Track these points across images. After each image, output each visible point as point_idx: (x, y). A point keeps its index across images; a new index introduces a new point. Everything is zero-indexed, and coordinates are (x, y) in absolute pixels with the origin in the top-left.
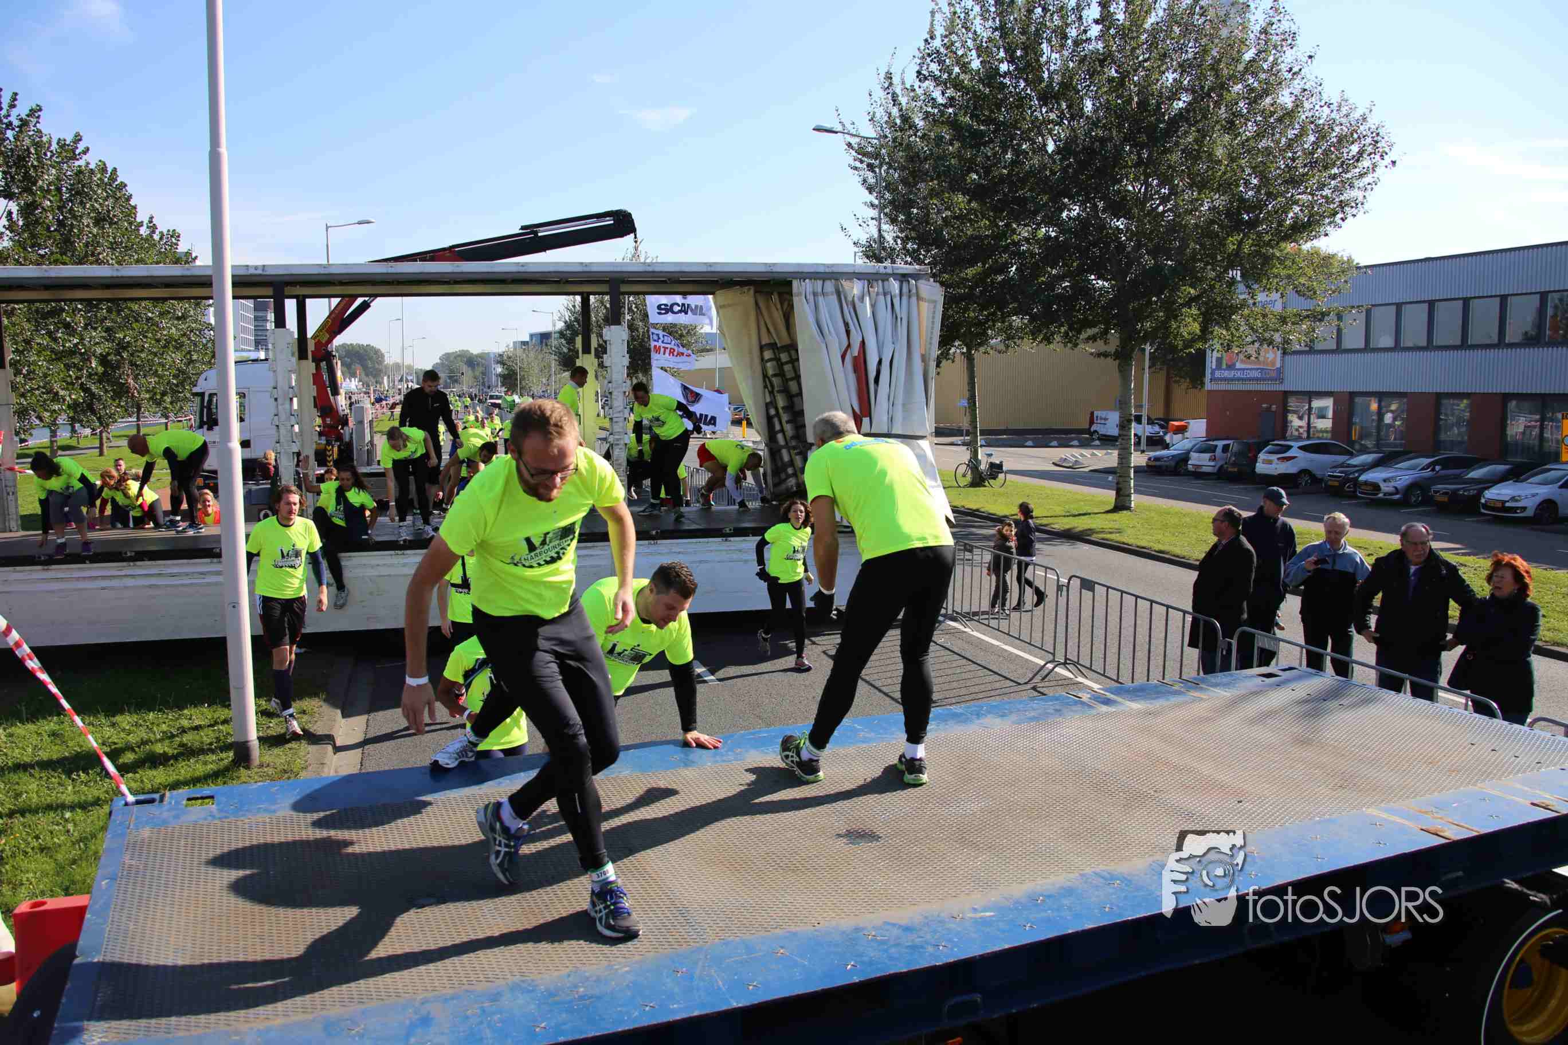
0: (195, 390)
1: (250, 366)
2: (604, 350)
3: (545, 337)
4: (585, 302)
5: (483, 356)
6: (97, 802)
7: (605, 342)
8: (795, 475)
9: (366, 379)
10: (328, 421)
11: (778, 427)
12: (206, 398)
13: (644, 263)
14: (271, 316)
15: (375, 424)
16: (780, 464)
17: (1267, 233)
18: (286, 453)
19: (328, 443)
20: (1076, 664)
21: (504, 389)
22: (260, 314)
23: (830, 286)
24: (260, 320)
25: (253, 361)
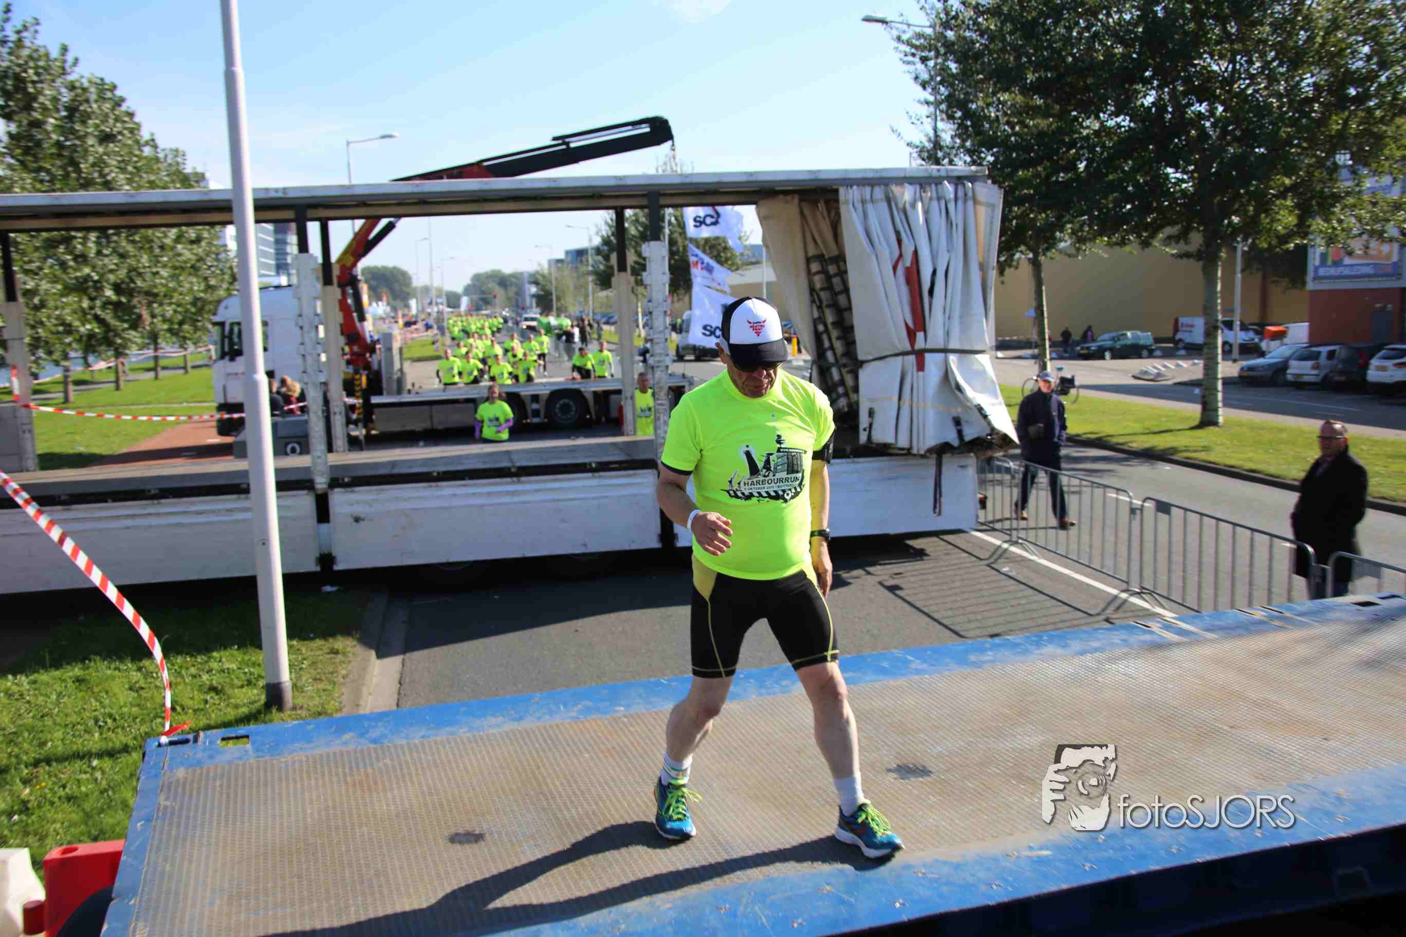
0: (217, 319)
1: (272, 292)
2: (644, 269)
3: (580, 253)
4: (620, 218)
5: (514, 276)
6: (126, 749)
7: (644, 259)
8: (846, 394)
9: (392, 302)
10: (356, 348)
11: (827, 344)
12: (227, 328)
13: (681, 175)
14: (293, 239)
15: (404, 351)
16: (830, 382)
17: (1379, 108)
18: (313, 383)
19: (356, 372)
20: (1151, 593)
21: (538, 310)
22: (280, 236)
23: (879, 192)
24: (280, 243)
25: (278, 287)
